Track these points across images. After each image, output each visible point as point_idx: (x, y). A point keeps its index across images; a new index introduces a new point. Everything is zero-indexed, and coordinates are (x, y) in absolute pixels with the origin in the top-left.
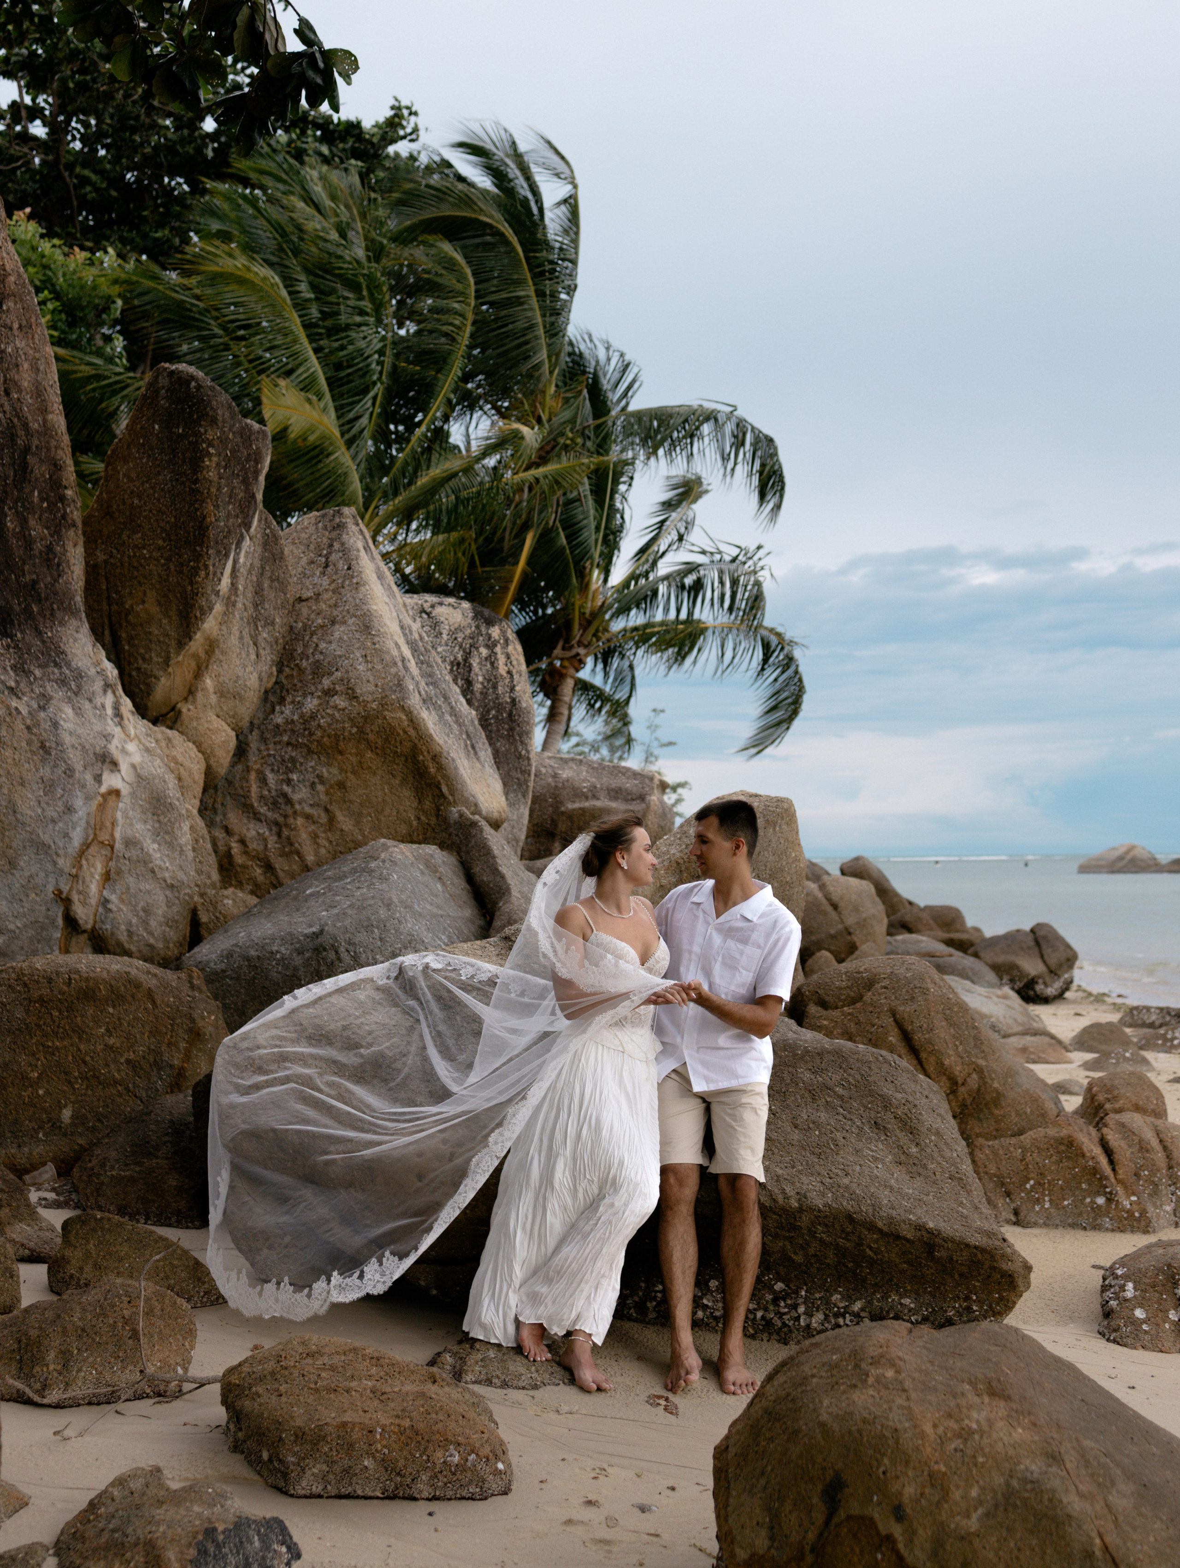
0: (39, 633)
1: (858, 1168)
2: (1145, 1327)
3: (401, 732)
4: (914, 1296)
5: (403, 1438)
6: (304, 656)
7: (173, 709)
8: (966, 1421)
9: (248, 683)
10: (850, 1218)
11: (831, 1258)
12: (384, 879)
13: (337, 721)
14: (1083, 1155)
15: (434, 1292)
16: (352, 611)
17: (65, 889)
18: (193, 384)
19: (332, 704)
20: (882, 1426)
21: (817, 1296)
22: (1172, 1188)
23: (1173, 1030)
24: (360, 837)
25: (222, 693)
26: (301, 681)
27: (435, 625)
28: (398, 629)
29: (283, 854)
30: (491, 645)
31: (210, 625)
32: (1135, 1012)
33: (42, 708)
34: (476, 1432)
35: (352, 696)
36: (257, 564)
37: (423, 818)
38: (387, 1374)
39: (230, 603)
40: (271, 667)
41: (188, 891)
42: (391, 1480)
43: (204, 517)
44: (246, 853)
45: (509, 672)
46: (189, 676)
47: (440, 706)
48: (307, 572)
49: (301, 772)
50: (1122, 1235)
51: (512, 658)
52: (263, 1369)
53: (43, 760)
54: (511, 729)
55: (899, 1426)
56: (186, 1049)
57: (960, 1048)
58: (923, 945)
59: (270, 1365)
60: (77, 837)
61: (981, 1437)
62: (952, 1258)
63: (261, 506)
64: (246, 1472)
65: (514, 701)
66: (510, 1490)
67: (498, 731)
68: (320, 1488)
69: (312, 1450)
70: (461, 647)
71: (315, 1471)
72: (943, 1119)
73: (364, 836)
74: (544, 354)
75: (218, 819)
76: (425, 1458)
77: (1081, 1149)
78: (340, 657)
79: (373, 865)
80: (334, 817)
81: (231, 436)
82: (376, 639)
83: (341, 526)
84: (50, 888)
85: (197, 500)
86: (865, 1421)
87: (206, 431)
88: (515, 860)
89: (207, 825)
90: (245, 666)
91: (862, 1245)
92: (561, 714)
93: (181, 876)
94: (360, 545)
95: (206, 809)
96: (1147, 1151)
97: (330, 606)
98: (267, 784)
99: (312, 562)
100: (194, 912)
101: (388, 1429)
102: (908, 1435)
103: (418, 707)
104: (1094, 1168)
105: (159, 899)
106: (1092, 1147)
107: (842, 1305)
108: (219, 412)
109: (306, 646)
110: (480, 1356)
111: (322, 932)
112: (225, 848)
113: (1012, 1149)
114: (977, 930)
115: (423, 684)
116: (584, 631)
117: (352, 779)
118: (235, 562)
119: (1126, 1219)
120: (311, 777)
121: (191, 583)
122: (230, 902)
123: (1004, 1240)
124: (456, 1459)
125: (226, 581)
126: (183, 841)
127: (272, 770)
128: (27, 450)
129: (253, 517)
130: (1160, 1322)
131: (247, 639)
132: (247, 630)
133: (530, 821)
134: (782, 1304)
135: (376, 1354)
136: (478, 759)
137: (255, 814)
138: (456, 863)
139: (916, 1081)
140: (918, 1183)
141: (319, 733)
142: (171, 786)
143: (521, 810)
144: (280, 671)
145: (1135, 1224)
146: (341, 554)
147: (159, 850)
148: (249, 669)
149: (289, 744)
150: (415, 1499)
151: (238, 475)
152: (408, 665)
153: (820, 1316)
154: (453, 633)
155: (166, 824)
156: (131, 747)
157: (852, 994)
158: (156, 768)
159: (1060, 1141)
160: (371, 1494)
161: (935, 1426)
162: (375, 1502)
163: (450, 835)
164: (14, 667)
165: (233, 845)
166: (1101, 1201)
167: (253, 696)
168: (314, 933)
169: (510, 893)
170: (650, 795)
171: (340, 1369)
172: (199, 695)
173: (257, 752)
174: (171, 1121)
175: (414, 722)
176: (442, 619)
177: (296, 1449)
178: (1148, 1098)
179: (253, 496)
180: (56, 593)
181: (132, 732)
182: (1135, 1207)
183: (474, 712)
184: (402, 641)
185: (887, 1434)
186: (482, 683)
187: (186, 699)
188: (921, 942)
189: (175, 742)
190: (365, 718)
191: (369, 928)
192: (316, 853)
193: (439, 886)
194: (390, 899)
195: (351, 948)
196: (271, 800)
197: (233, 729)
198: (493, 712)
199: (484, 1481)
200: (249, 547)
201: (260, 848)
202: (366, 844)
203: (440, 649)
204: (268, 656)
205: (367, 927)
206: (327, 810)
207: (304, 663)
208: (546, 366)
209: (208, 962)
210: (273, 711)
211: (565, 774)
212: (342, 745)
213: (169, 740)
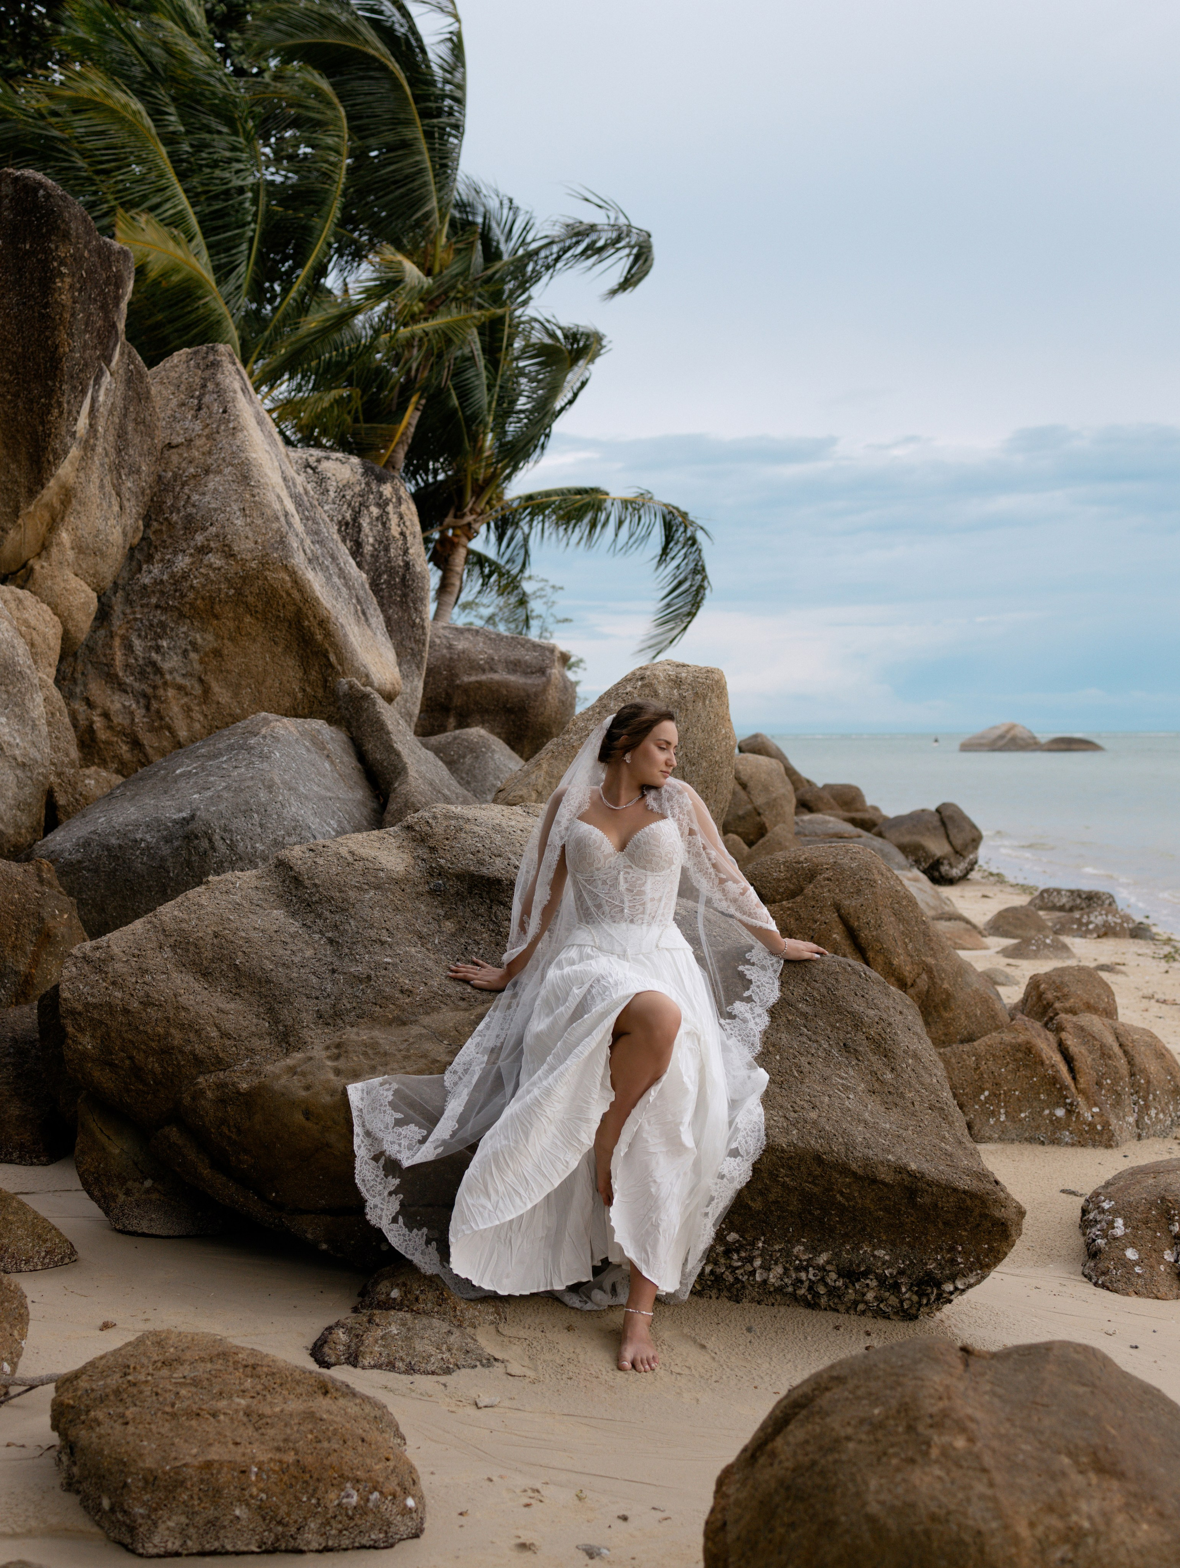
1: (827, 1099)
2: (1138, 1270)
3: (284, 594)
4: (889, 1246)
5: (285, 1478)
6: (174, 508)
7: (24, 566)
8: (1074, 1518)
9: (110, 538)
10: (818, 1159)
11: (795, 1205)
12: (264, 757)
13: (212, 581)
14: (1042, 1063)
15: (324, 1246)
16: (228, 459)
18: (41, 192)
19: (205, 562)
20: (959, 1525)
21: (777, 1247)
22: (1135, 1097)
23: (1088, 914)
24: (238, 711)
25: (80, 549)
26: (171, 537)
27: (321, 481)
28: (280, 481)
29: (152, 729)
30: (383, 504)
31: (65, 470)
32: (1045, 895)
34: (380, 1460)
35: (229, 554)
36: (120, 403)
37: (308, 689)
38: (265, 1388)
39: (88, 447)
40: (137, 520)
41: (41, 770)
42: (270, 1530)
43: (57, 347)
44: (110, 728)
45: (402, 534)
46: (43, 529)
47: (327, 567)
48: (177, 415)
49: (172, 638)
50: (1083, 1149)
51: (406, 518)
52: (106, 1386)
54: (405, 595)
55: (983, 1527)
56: (33, 953)
57: (910, 946)
58: (830, 825)
59: (115, 1380)
61: (1097, 1541)
62: (936, 1205)
63: (123, 337)
64: (81, 1522)
65: (407, 565)
66: (422, 1530)
67: (390, 596)
68: (178, 1543)
69: (167, 1498)
70: (349, 505)
71: (171, 1524)
72: (920, 1038)
73: (242, 709)
74: (434, 203)
75: (78, 690)
76: (314, 1501)
77: (1040, 1056)
78: (215, 510)
79: (252, 741)
80: (210, 688)
81: (86, 254)
82: (256, 491)
83: (215, 365)
85: (47, 328)
86: (933, 1518)
87: (57, 247)
88: (411, 736)
89: (64, 697)
90: (106, 519)
91: (832, 1190)
92: (453, 585)
93: (33, 753)
94: (237, 385)
95: (64, 679)
96: (1110, 1057)
97: (204, 454)
98: (133, 651)
99: (183, 404)
100: (50, 794)
101: (266, 1467)
102: (996, 1541)
103: (303, 567)
104: (1054, 1077)
105: (8, 779)
106: (1051, 1054)
107: (806, 1257)
108: (72, 225)
109: (176, 498)
110: (380, 1333)
111: (193, 817)
112: (87, 723)
113: (965, 1057)
114: (876, 809)
115: (308, 542)
116: (477, 498)
117: (229, 648)
118: (94, 400)
119: (1087, 1132)
120: (183, 644)
121: (43, 423)
122: (93, 782)
123: (997, 1182)
124: (354, 1499)
125: (82, 423)
126: (35, 714)
127: (139, 636)
129: (113, 349)
130: (1154, 1263)
131: (109, 488)
132: (108, 478)
133: (424, 696)
134: (735, 1257)
135: (251, 1361)
136: (369, 625)
137: (120, 684)
138: (345, 739)
139: (888, 995)
140: (895, 1115)
141: (191, 595)
142: (20, 652)
143: (415, 683)
144: (147, 526)
145: (1097, 1137)
146: (215, 396)
147: (8, 724)
148: (112, 522)
149: (157, 607)
150: (301, 1552)
151: (95, 300)
152: (292, 520)
153: (779, 1270)
154: (341, 491)
155: (15, 695)
157: (792, 886)
159: (1017, 1048)
160: (245, 1549)
161: (1032, 1525)
162: (249, 1558)
163: (339, 708)
165: (95, 718)
166: (1060, 1112)
167: (116, 552)
168: (184, 819)
169: (406, 773)
170: (551, 668)
171: (205, 1383)
172: (54, 550)
173: (121, 616)
174: (14, 1039)
175: (298, 583)
176: (329, 475)
177: (146, 1497)
178: (1099, 996)
179: (114, 326)
182: (1097, 1119)
183: (364, 576)
184: (284, 494)
185: (967, 1538)
186: (373, 545)
187: (39, 555)
188: (829, 822)
189: (27, 603)
190: (244, 579)
191: (247, 812)
192: (190, 728)
193: (327, 765)
194: (272, 780)
195: (226, 835)
196: (138, 669)
197: (93, 590)
198: (385, 577)
199: (389, 1524)
200: (110, 383)
201: (127, 722)
202: (245, 718)
203: (326, 508)
204: (133, 508)
205: (245, 811)
206: (201, 680)
207: (175, 517)
208: (436, 215)
209: (62, 851)
210: (140, 570)
211: (461, 645)
212: (217, 608)
213: (20, 601)
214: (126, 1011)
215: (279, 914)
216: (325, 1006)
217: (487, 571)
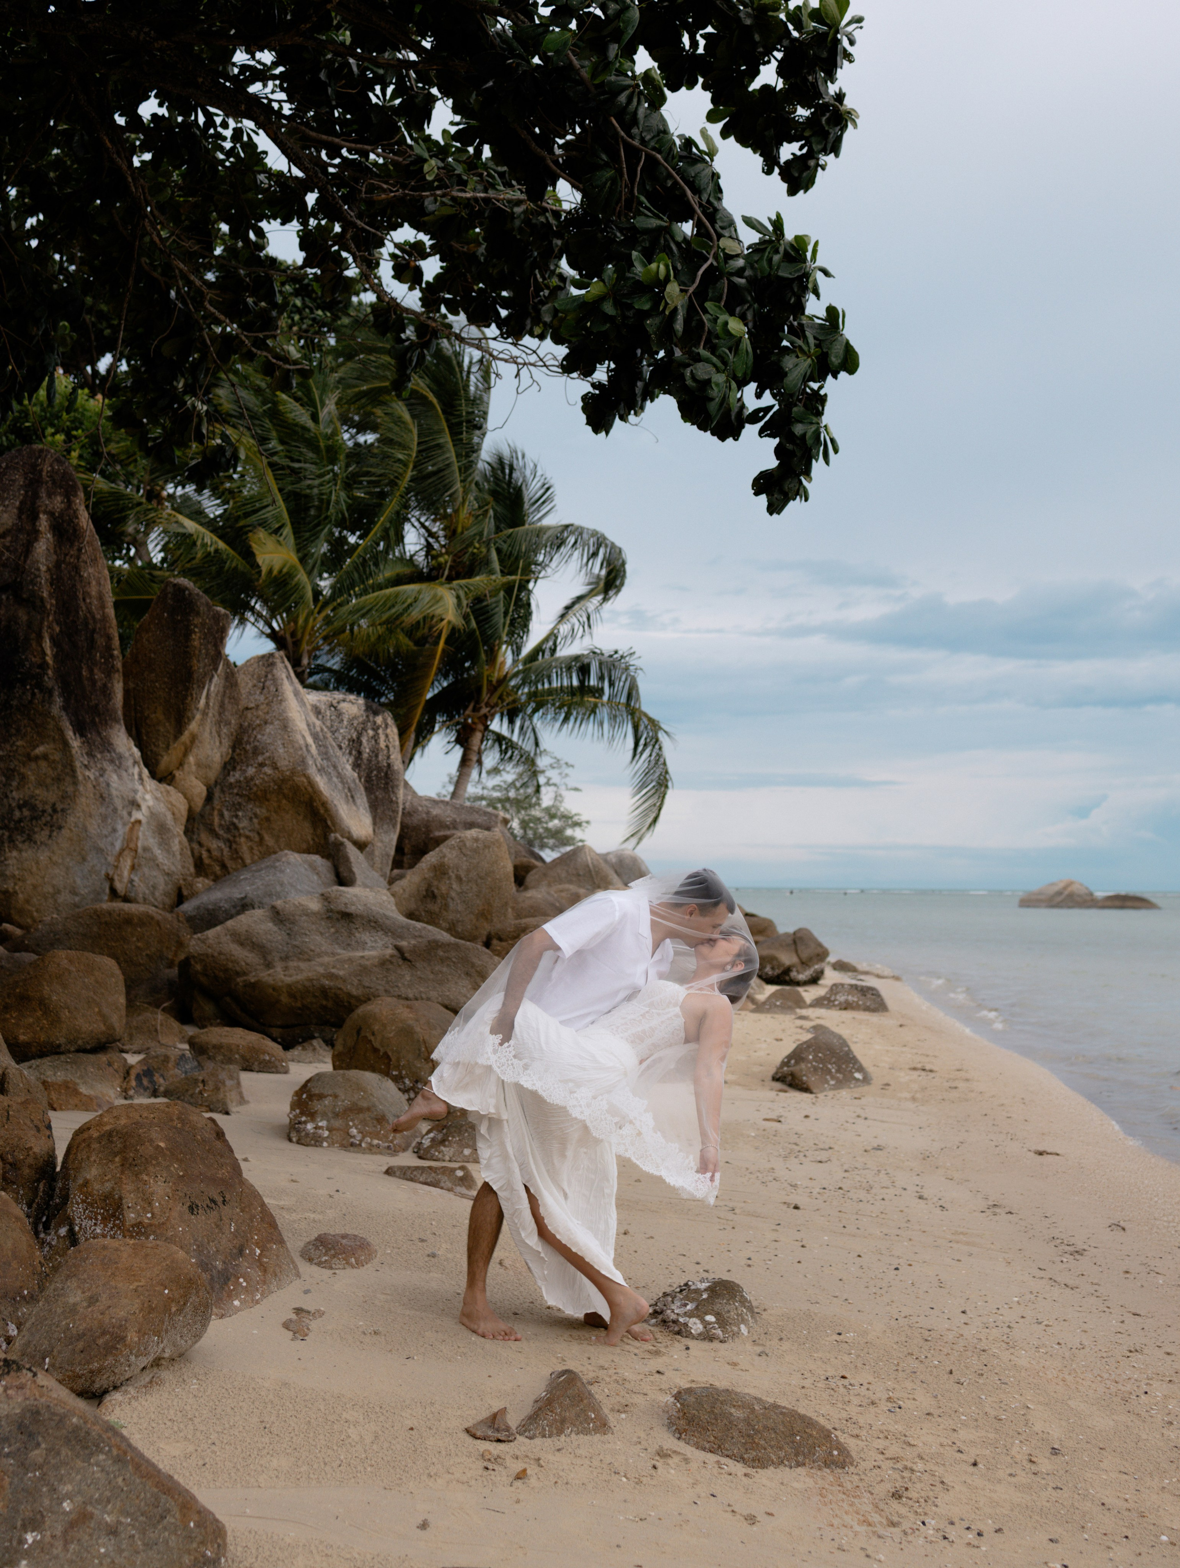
0: (99, 734)
3: (304, 789)
6: (248, 742)
7: (171, 773)
9: (214, 759)
12: (282, 871)
13: (266, 781)
16: (277, 716)
17: (111, 873)
18: (187, 593)
19: (263, 771)
24: (275, 849)
25: (199, 765)
26: (245, 757)
27: (339, 714)
29: (232, 859)
30: (376, 729)
31: (193, 726)
33: (101, 775)
35: (275, 767)
36: (221, 690)
37: (315, 839)
39: (205, 714)
40: (228, 749)
41: (177, 877)
43: (191, 667)
44: (211, 857)
45: (387, 747)
46: (180, 755)
47: (330, 773)
48: (252, 693)
49: (244, 811)
53: (102, 804)
54: (387, 784)
56: (175, 950)
60: (118, 845)
65: (389, 765)
67: (375, 785)
70: (356, 729)
73: (277, 848)
75: (195, 837)
78: (269, 744)
79: (277, 864)
80: (263, 837)
81: (207, 621)
82: (291, 734)
83: (273, 664)
84: (103, 872)
85: (187, 658)
87: (193, 619)
89: (188, 841)
90: (213, 749)
93: (173, 868)
94: (284, 676)
95: (188, 831)
97: (264, 713)
98: (224, 818)
99: (255, 686)
100: (180, 889)
103: (314, 774)
105: (161, 881)
108: (201, 608)
109: (249, 737)
111: (246, 897)
112: (199, 854)
115: (319, 759)
116: (492, 695)
117: (274, 816)
118: (209, 690)
120: (250, 814)
121: (183, 704)
122: (200, 884)
125: (203, 701)
126: (175, 849)
127: (227, 809)
128: (94, 631)
129: (220, 664)
131: (215, 734)
132: (214, 728)
137: (216, 835)
141: (255, 789)
142: (169, 818)
143: (389, 836)
144: (234, 751)
146: (272, 682)
147: (162, 854)
148: (216, 751)
149: (237, 794)
151: (211, 642)
152: (310, 748)
154: (351, 721)
155: (166, 840)
156: (148, 797)
158: (161, 808)
163: (328, 850)
164: (87, 754)
165: (203, 852)
167: (217, 766)
172: (186, 766)
173: (218, 799)
174: (168, 979)
175: (311, 783)
176: (344, 710)
179: (220, 653)
180: (108, 710)
181: (148, 788)
183: (356, 775)
184: (307, 734)
186: (368, 754)
187: (178, 768)
189: (172, 793)
190: (283, 781)
192: (251, 857)
193: (315, 877)
194: (284, 882)
196: (226, 827)
197: (205, 785)
198: (373, 773)
201: (219, 855)
202: (277, 853)
204: (227, 743)
206: (259, 834)
207: (248, 747)
209: (187, 911)
210: (229, 774)
211: (435, 811)
212: (268, 796)
213: (168, 792)
214: (213, 956)
215: (270, 925)
216: (283, 955)
217: (504, 747)
